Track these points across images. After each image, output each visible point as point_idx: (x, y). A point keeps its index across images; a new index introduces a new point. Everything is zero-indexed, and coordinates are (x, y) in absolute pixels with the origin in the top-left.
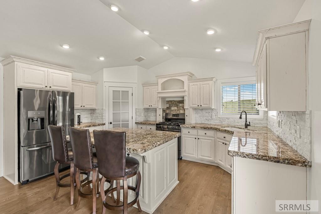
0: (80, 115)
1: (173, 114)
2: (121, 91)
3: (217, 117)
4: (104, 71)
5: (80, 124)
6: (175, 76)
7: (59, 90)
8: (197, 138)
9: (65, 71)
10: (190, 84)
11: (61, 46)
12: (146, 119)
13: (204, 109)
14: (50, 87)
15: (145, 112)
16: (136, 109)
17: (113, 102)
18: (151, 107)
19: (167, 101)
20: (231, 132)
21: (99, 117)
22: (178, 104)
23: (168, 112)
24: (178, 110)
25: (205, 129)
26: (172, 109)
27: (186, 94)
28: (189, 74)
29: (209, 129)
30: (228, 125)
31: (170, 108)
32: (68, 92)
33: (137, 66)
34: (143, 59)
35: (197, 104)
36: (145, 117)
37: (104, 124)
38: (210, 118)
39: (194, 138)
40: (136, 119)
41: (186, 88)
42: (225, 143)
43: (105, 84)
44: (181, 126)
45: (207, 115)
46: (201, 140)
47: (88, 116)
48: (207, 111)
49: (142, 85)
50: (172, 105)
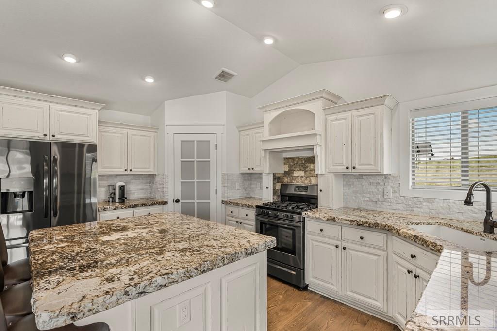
0: (123, 186)
1: (296, 187)
2: (195, 142)
3: (398, 195)
4: (166, 106)
5: (123, 201)
6: (296, 104)
7: (82, 142)
8: (340, 247)
9: (84, 107)
10: (329, 118)
11: (60, 57)
12: (247, 194)
13: (365, 175)
14: (53, 136)
15: (245, 180)
16: (223, 175)
17: (182, 162)
18: (253, 171)
19: (284, 159)
20: (434, 245)
21: (159, 189)
22: (307, 164)
23: (286, 180)
24: (307, 178)
25: (359, 225)
26: (294, 175)
27: (319, 141)
28: (324, 95)
29: (370, 226)
30: (430, 217)
31: (290, 174)
32: (84, 144)
33: (225, 91)
34: (232, 75)
35: (344, 164)
36: (244, 190)
37: (166, 203)
38: (379, 197)
39: (333, 245)
40: (223, 194)
41: (318, 128)
42: (414, 273)
43: (167, 129)
44: (303, 213)
45: (373, 189)
46: (351, 251)
47: (145, 187)
48: (371, 181)
49: (238, 128)
50: (294, 168)
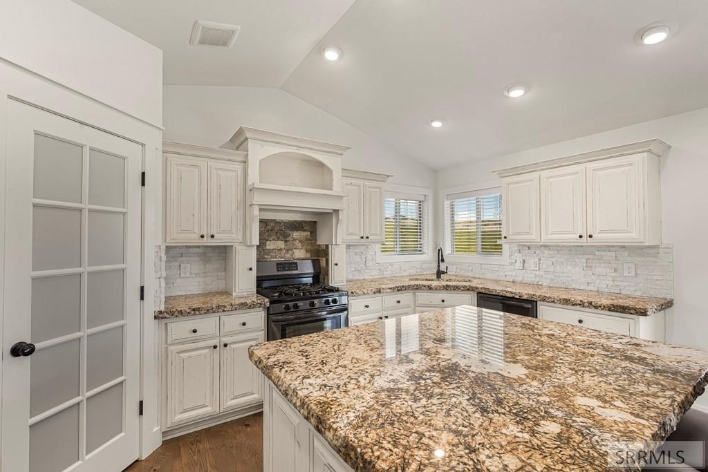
1: (278, 264)
8: (383, 317)
16: (158, 250)
18: (213, 240)
22: (288, 232)
24: (287, 250)
33: (161, 52)
35: (358, 233)
39: (377, 318)
40: (158, 296)
50: (268, 236)
